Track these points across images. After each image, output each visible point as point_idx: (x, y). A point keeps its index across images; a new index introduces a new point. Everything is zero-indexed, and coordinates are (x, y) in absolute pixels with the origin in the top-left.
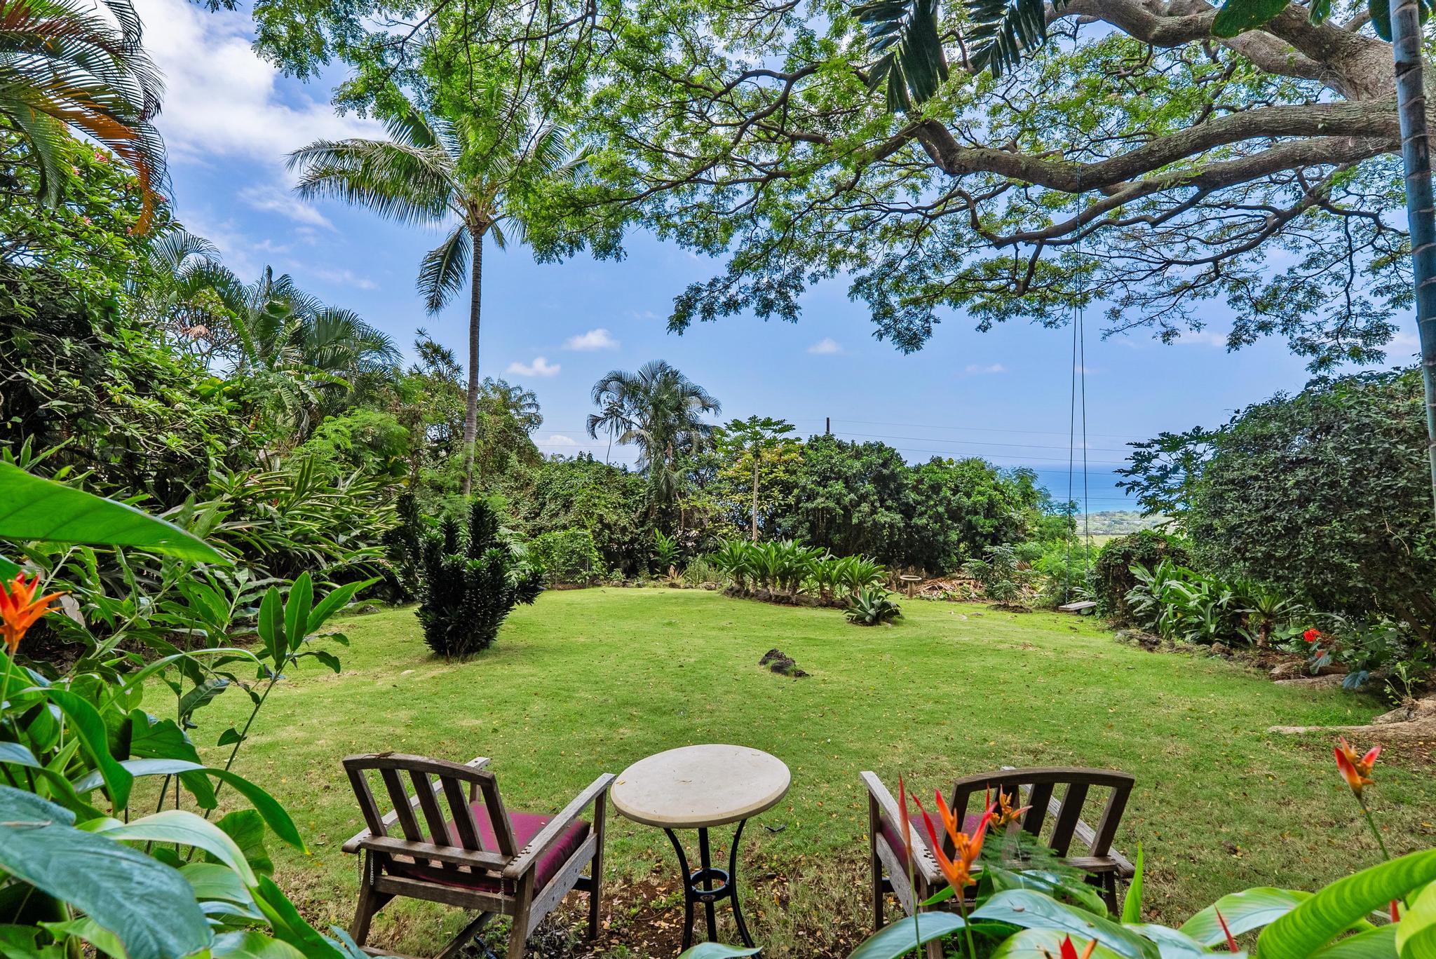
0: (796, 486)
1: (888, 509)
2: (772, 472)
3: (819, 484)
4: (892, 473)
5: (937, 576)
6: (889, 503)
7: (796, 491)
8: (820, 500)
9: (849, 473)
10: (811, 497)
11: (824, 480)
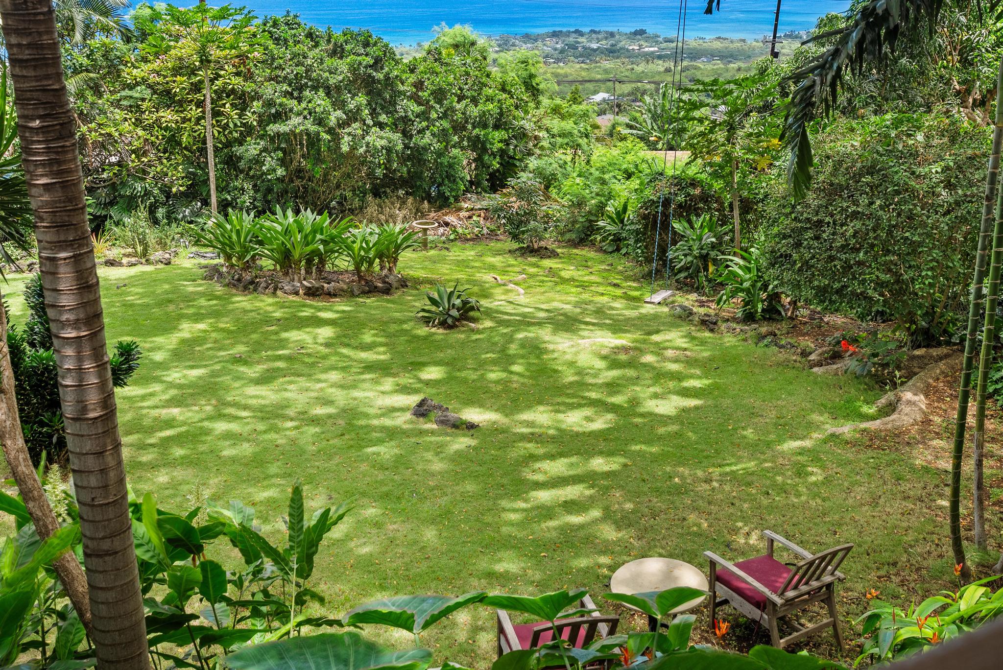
0: (257, 97)
1: (381, 126)
2: (217, 76)
3: (288, 94)
4: (387, 77)
5: (440, 208)
6: (383, 118)
7: (257, 105)
8: (295, 120)
9: (332, 81)
10: (281, 116)
11: (297, 89)
